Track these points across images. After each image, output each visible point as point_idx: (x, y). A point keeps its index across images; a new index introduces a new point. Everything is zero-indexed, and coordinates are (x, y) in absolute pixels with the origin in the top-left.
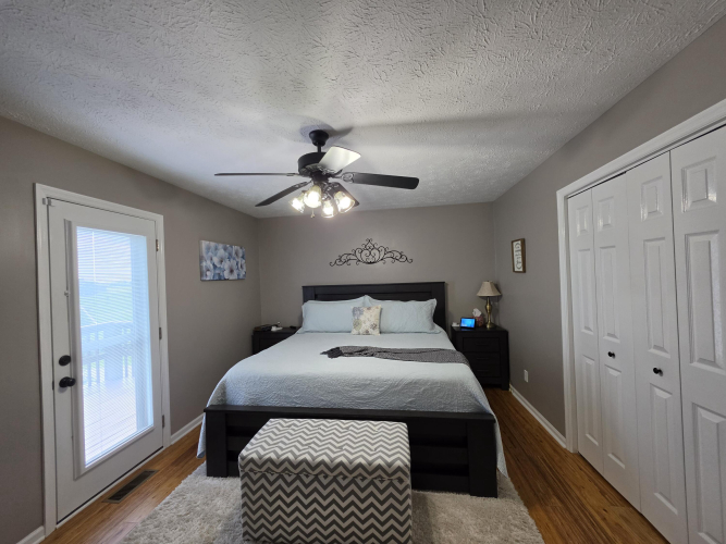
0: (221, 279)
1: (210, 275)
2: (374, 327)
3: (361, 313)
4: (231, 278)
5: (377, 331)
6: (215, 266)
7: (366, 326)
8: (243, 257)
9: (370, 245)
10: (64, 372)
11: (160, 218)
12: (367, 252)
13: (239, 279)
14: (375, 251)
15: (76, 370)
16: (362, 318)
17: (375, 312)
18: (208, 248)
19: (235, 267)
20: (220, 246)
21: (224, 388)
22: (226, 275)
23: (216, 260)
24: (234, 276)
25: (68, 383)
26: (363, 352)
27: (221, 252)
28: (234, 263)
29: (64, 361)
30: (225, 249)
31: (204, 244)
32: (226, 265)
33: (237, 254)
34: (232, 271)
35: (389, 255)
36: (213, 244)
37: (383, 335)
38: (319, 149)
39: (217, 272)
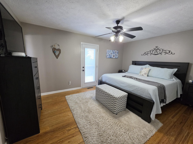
0: (111, 58)
1: (108, 57)
2: (145, 74)
3: (143, 69)
4: (113, 58)
5: (146, 75)
6: (109, 55)
7: (143, 73)
8: (118, 53)
9: (157, 48)
10: (83, 69)
11: (98, 45)
12: (155, 51)
13: (116, 58)
14: (158, 51)
15: (84, 69)
16: (142, 71)
17: (147, 70)
18: (108, 51)
19: (115, 55)
20: (111, 51)
21: (102, 77)
22: (112, 57)
23: (110, 54)
24: (115, 57)
25: (83, 70)
26: (131, 77)
27: (112, 52)
28: (115, 54)
29: (83, 67)
30: (113, 51)
31: (107, 50)
32: (113, 55)
33: (116, 52)
34: (114, 56)
35: (164, 52)
36: (109, 50)
37: (148, 77)
38: (118, 25)
39: (110, 56)
